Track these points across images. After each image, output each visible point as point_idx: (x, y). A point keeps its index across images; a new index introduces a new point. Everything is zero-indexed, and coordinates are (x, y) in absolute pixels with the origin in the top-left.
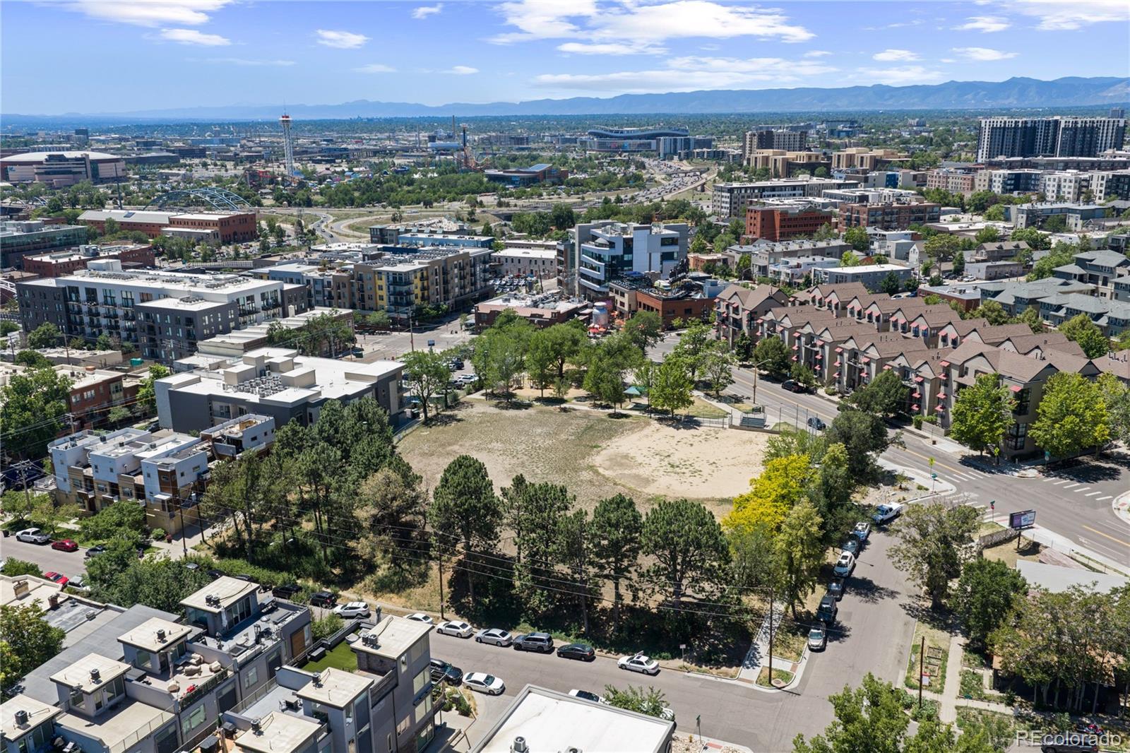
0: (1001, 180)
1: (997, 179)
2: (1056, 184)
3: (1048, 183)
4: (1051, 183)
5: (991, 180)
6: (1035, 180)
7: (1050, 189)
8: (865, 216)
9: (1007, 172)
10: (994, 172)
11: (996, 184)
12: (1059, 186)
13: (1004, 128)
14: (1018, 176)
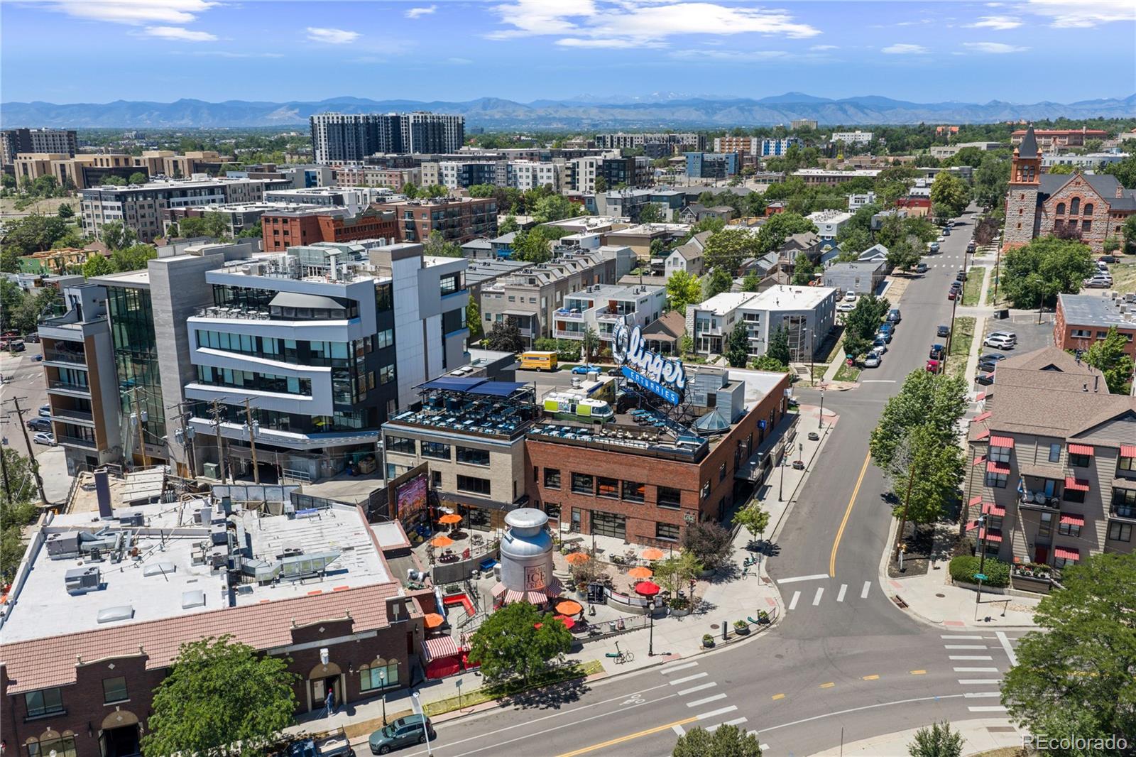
0: (455, 173)
1: (450, 172)
2: (530, 174)
3: (519, 174)
4: (524, 174)
5: (440, 175)
6: (490, 172)
7: (524, 181)
8: (426, 220)
9: (461, 164)
10: (443, 164)
11: (449, 179)
12: (535, 177)
13: (343, 124)
14: (471, 166)
